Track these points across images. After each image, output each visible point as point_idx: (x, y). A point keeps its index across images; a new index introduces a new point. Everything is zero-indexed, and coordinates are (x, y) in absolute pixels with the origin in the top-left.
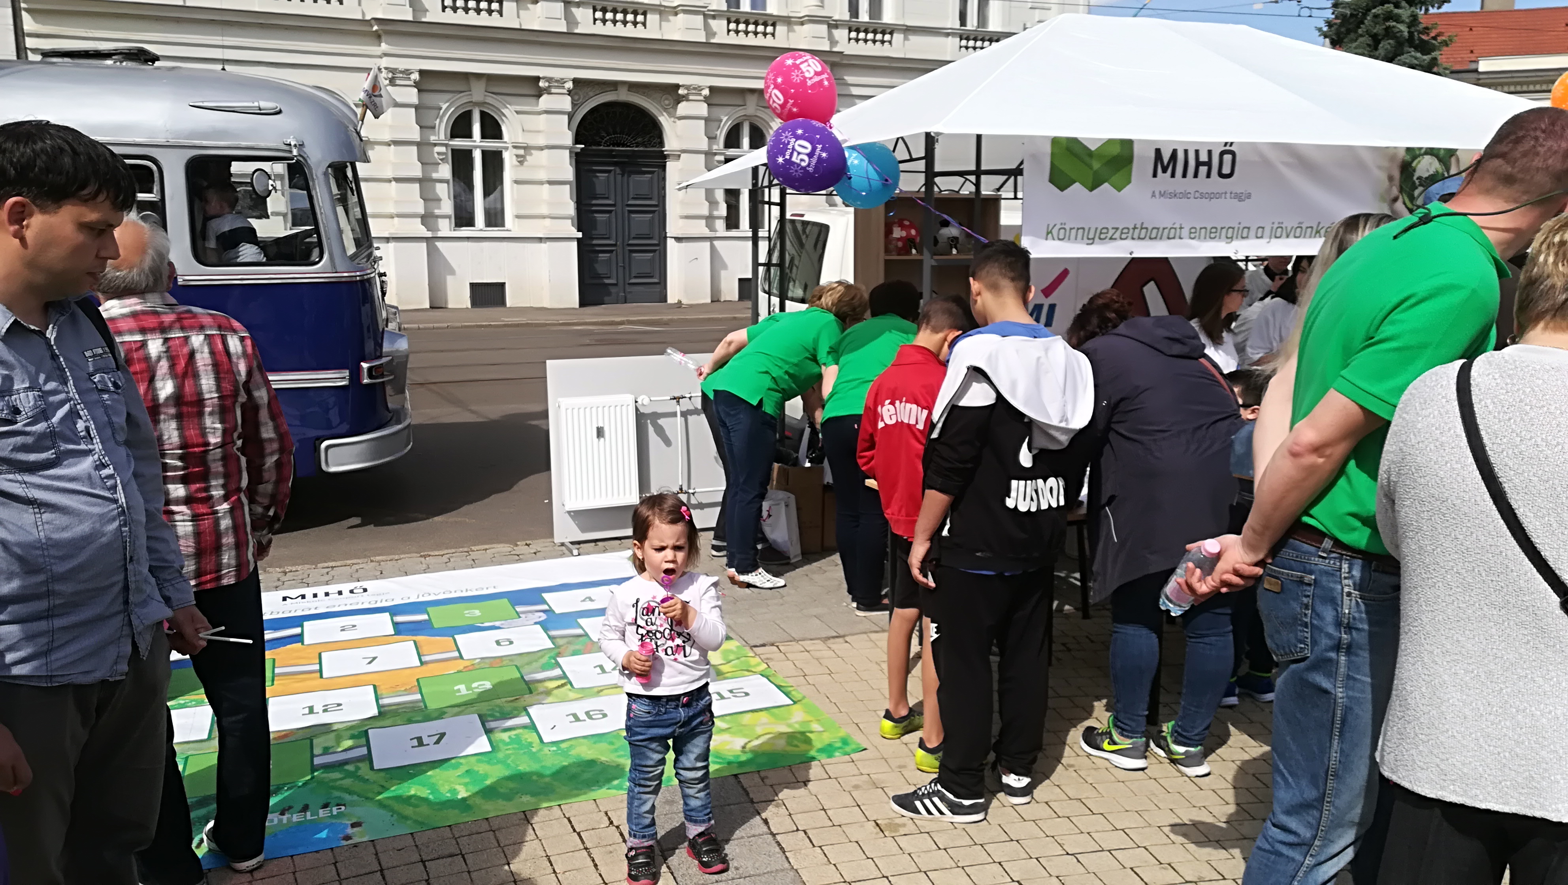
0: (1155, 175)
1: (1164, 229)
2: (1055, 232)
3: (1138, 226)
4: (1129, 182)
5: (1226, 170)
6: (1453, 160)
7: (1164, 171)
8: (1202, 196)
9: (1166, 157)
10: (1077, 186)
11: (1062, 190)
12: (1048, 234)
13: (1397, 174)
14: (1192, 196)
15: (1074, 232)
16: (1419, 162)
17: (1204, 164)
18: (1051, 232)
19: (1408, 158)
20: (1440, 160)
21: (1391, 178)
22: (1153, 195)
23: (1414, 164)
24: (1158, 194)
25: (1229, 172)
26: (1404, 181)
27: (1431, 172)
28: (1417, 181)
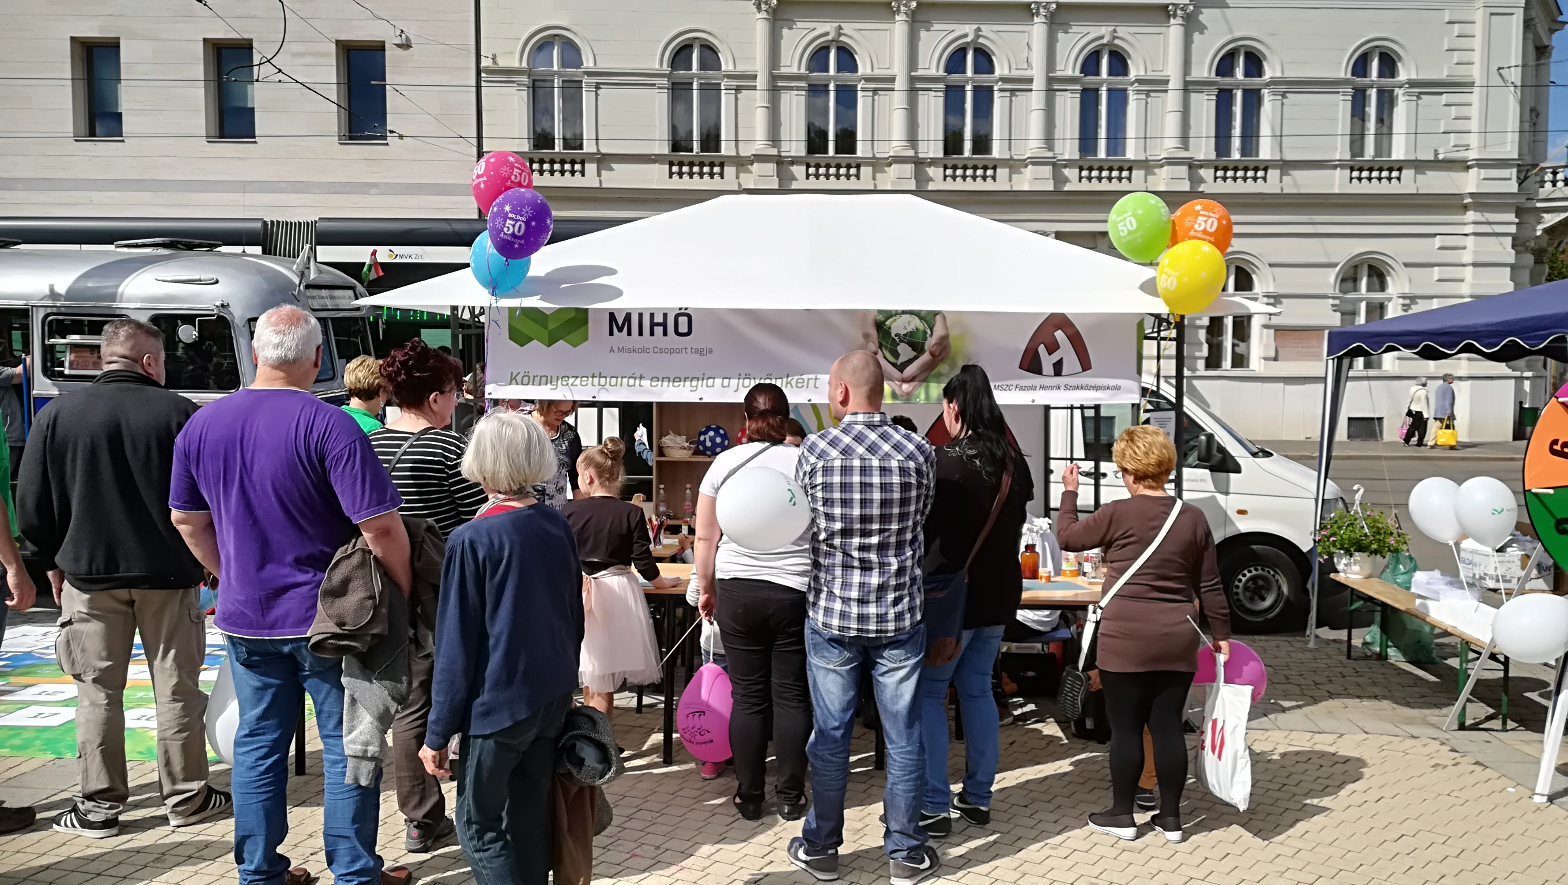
0: (611, 334)
2: (519, 378)
3: (597, 374)
4: (587, 339)
5: (683, 329)
6: (938, 317)
7: (620, 330)
8: (661, 351)
9: (620, 320)
10: (535, 342)
11: (522, 346)
12: (511, 380)
13: (873, 332)
14: (651, 350)
15: (537, 379)
16: (895, 320)
17: (658, 324)
18: (515, 378)
19: (881, 318)
20: (921, 319)
21: (866, 336)
22: (612, 350)
23: (888, 323)
24: (616, 349)
25: (686, 331)
26: (883, 338)
27: (909, 329)
28: (896, 338)
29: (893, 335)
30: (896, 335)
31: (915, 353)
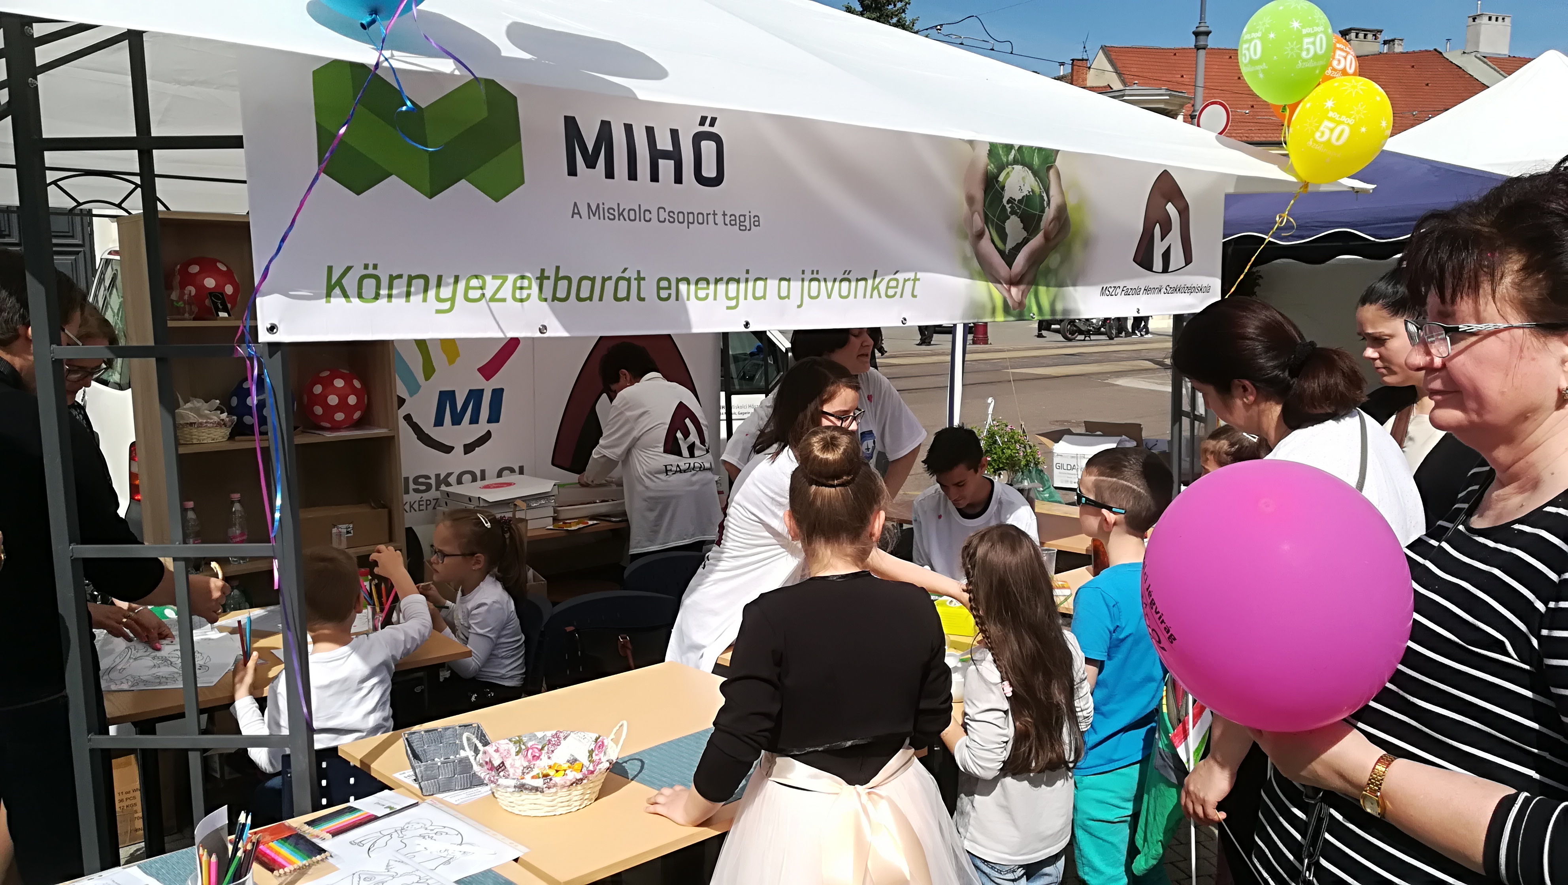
0: (572, 171)
1: (604, 280)
2: (352, 284)
3: (550, 272)
4: (518, 183)
5: (709, 170)
6: (1052, 174)
7: (591, 163)
8: (673, 217)
9: (590, 136)
10: (394, 183)
11: (357, 190)
12: (332, 289)
13: (979, 195)
14: (654, 216)
15: (400, 286)
16: (1009, 173)
17: (665, 155)
18: (339, 282)
19: (993, 164)
21: (971, 200)
22: (576, 212)
24: (584, 211)
25: (713, 174)
26: (991, 204)
27: (1025, 193)
28: (1008, 206)
29: (1005, 201)
30: (1009, 202)
31: (1025, 234)
